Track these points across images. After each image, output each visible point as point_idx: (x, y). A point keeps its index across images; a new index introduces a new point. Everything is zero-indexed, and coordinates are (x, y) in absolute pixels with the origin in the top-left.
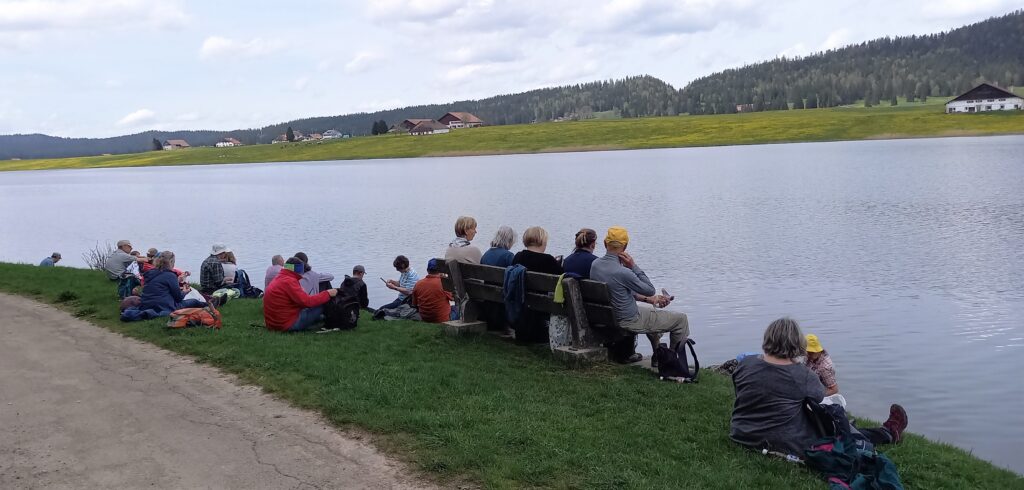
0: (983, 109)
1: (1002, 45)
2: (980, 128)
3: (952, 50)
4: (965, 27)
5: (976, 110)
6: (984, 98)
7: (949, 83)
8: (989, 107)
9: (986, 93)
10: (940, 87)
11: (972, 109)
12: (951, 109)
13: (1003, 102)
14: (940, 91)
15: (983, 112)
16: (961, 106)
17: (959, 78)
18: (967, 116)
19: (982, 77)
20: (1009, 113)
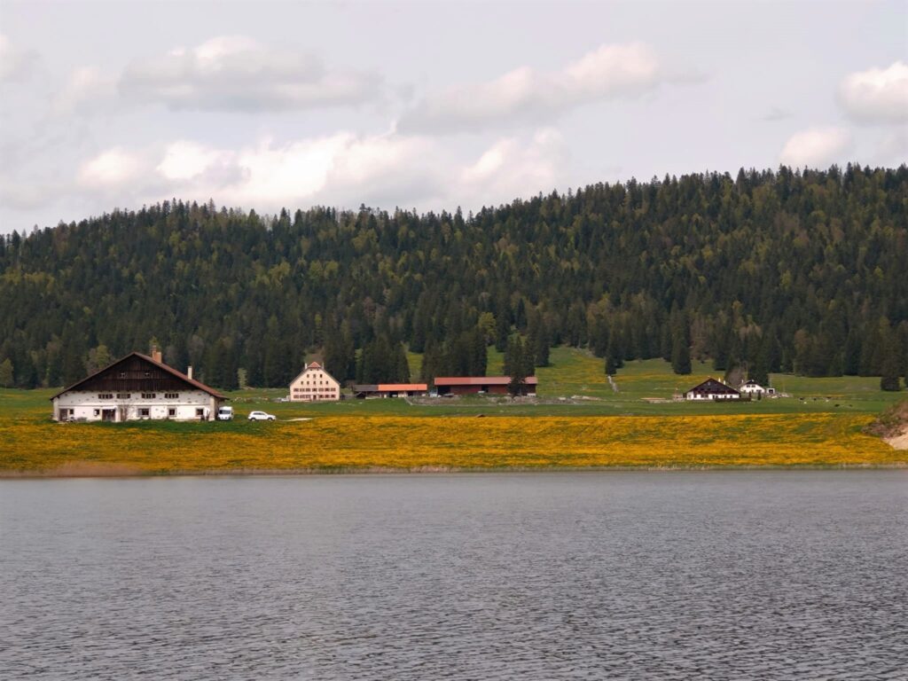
0: (133, 415)
1: (139, 276)
2: (137, 460)
3: (37, 277)
4: (63, 227)
5: (117, 419)
6: (136, 390)
7: (35, 356)
8: (145, 412)
9: (140, 376)
10: (14, 363)
11: (108, 414)
12: (63, 412)
13: (173, 402)
14: (15, 374)
15: (132, 424)
16: (86, 408)
17: (54, 346)
18: (102, 431)
19: (102, 348)
20: (187, 426)
